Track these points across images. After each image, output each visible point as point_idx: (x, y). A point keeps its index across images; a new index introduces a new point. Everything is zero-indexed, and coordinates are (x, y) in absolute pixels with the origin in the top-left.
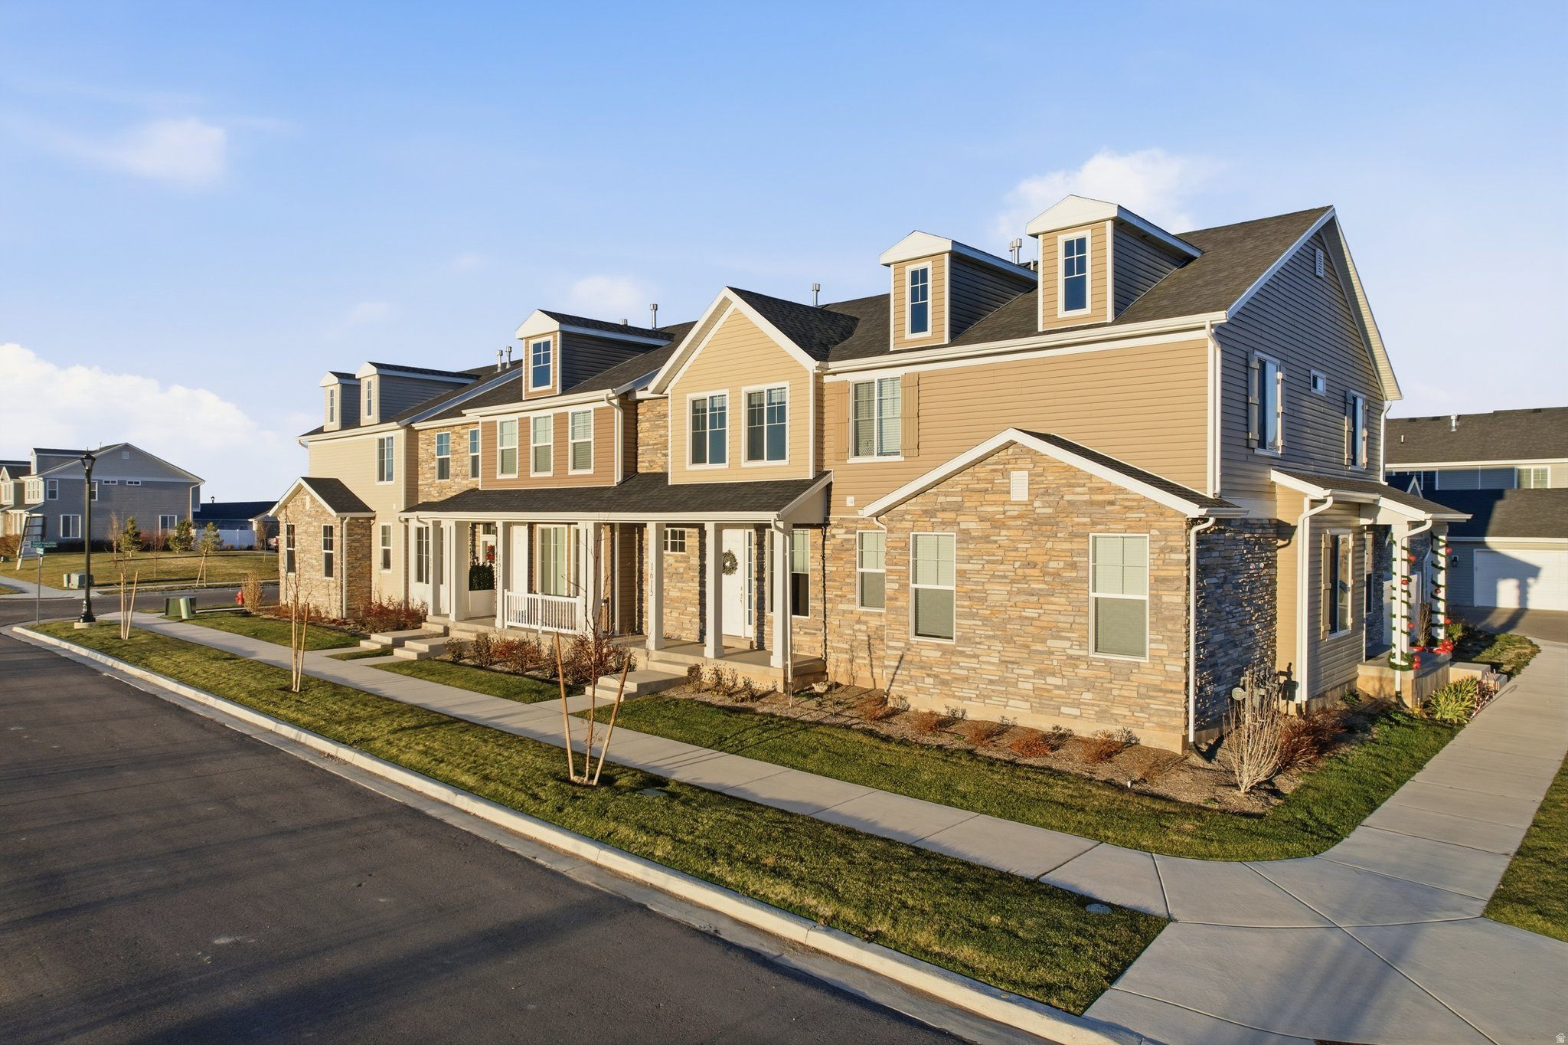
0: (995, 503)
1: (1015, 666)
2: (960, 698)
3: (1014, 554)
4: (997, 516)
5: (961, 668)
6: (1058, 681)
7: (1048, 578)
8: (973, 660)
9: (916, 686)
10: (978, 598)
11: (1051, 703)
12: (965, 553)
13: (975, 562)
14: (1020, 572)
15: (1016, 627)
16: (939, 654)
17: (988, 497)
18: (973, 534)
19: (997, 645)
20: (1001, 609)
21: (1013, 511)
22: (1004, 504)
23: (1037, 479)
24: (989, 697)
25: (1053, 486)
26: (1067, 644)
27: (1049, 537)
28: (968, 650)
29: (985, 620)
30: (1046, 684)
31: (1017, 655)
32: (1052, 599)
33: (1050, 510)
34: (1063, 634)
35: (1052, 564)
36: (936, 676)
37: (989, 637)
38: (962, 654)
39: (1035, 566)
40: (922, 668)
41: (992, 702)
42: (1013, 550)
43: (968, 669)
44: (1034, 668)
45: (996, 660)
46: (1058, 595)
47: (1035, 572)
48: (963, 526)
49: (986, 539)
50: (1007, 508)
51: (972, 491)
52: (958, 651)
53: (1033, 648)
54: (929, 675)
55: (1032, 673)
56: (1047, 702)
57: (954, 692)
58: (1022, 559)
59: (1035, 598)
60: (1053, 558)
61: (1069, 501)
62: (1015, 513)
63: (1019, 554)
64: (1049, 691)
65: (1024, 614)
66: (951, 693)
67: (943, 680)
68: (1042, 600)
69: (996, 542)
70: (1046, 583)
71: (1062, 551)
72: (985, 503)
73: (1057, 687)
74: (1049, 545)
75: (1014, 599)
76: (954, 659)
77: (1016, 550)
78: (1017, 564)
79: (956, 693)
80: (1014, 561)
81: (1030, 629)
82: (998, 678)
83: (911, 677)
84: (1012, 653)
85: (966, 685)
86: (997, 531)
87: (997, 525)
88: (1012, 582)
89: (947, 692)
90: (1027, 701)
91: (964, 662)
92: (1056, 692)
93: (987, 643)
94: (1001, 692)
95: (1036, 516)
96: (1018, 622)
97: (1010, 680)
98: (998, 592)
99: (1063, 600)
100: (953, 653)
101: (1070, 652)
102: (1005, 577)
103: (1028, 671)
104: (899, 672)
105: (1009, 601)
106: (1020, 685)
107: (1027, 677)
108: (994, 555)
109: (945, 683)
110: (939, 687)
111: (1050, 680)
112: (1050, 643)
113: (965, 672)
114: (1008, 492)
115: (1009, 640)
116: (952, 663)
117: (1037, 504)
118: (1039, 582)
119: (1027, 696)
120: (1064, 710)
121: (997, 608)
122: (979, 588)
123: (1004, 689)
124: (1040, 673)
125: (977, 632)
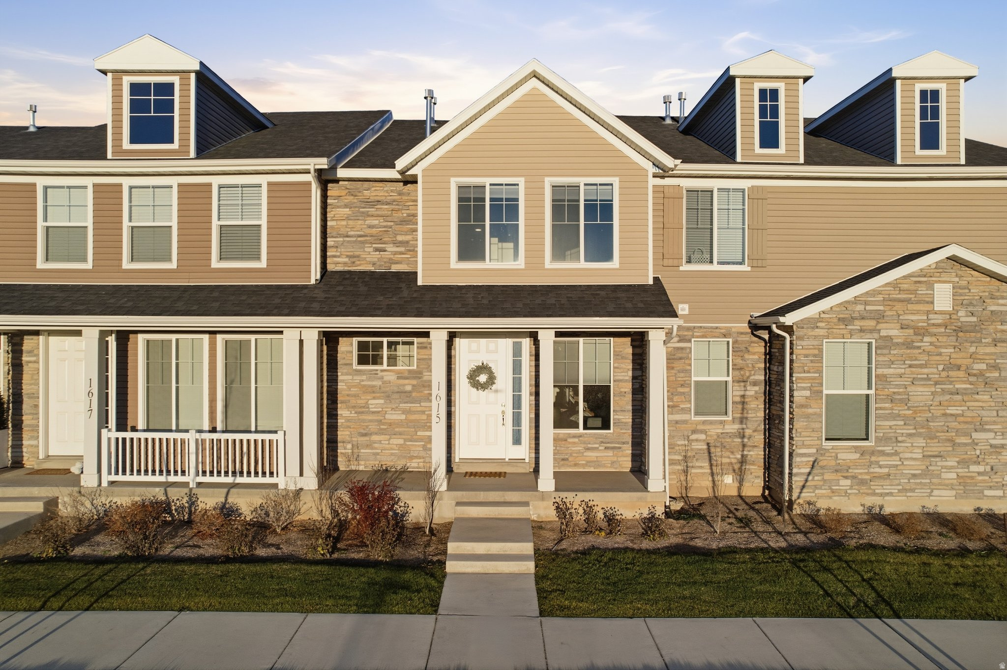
0: (918, 312)
1: (938, 459)
2: (881, 495)
3: (938, 358)
4: (920, 324)
5: (880, 467)
6: (981, 468)
7: (972, 379)
8: (894, 458)
9: (831, 489)
10: (900, 400)
11: (976, 488)
12: (886, 359)
13: (895, 366)
14: (944, 374)
15: (941, 424)
16: (857, 456)
17: (910, 307)
18: (895, 341)
19: (921, 442)
20: (924, 408)
21: (938, 319)
22: (928, 313)
23: (961, 291)
24: (913, 490)
25: (976, 298)
26: (992, 435)
27: (972, 342)
28: (888, 449)
29: (906, 420)
30: (969, 472)
31: (940, 449)
32: (977, 397)
33: (974, 319)
34: (987, 427)
35: (976, 366)
36: (854, 477)
37: (910, 435)
38: (883, 453)
39: (959, 368)
40: (837, 471)
41: (916, 494)
42: (937, 355)
43: (889, 466)
44: (958, 459)
45: (920, 456)
46: (982, 393)
47: (961, 374)
48: (883, 333)
49: (908, 345)
50: (931, 316)
51: (895, 300)
52: (878, 451)
53: (958, 441)
54: (846, 477)
55: (956, 464)
56: (971, 488)
57: (874, 490)
58: (946, 363)
59: (959, 397)
60: (975, 361)
61: (992, 312)
62: (940, 321)
63: (943, 358)
64: (972, 478)
65: (948, 412)
66: (870, 491)
67: (862, 480)
68: (966, 398)
69: (919, 348)
70: (971, 384)
71: (986, 354)
72: (908, 312)
73: (979, 473)
74: (973, 349)
75: (938, 398)
76: (873, 459)
77: (940, 354)
78: (941, 367)
79: (877, 491)
80: (938, 364)
81: (954, 425)
82: (920, 472)
83: (824, 480)
84: (935, 448)
85: (888, 482)
86: (920, 337)
87: (921, 332)
88: (936, 383)
89: (866, 491)
90: (953, 489)
91: (883, 460)
92: (981, 478)
93: (910, 441)
94: (925, 484)
95: (959, 324)
96: (942, 419)
97: (935, 472)
98: (921, 394)
99: (986, 397)
100: (873, 453)
101: (993, 442)
102: (929, 379)
103: (952, 463)
104: (810, 478)
105: (932, 400)
106: (944, 476)
107: (952, 467)
108: (916, 360)
109: (863, 482)
110: (856, 487)
111: (973, 468)
112: (975, 435)
113: (886, 470)
114: (932, 303)
115: (931, 436)
116: (871, 463)
117: (961, 314)
118: (964, 382)
119: (952, 484)
120: (987, 493)
121: (921, 408)
122: (901, 390)
123: (929, 481)
124: (964, 463)
125: (898, 431)
